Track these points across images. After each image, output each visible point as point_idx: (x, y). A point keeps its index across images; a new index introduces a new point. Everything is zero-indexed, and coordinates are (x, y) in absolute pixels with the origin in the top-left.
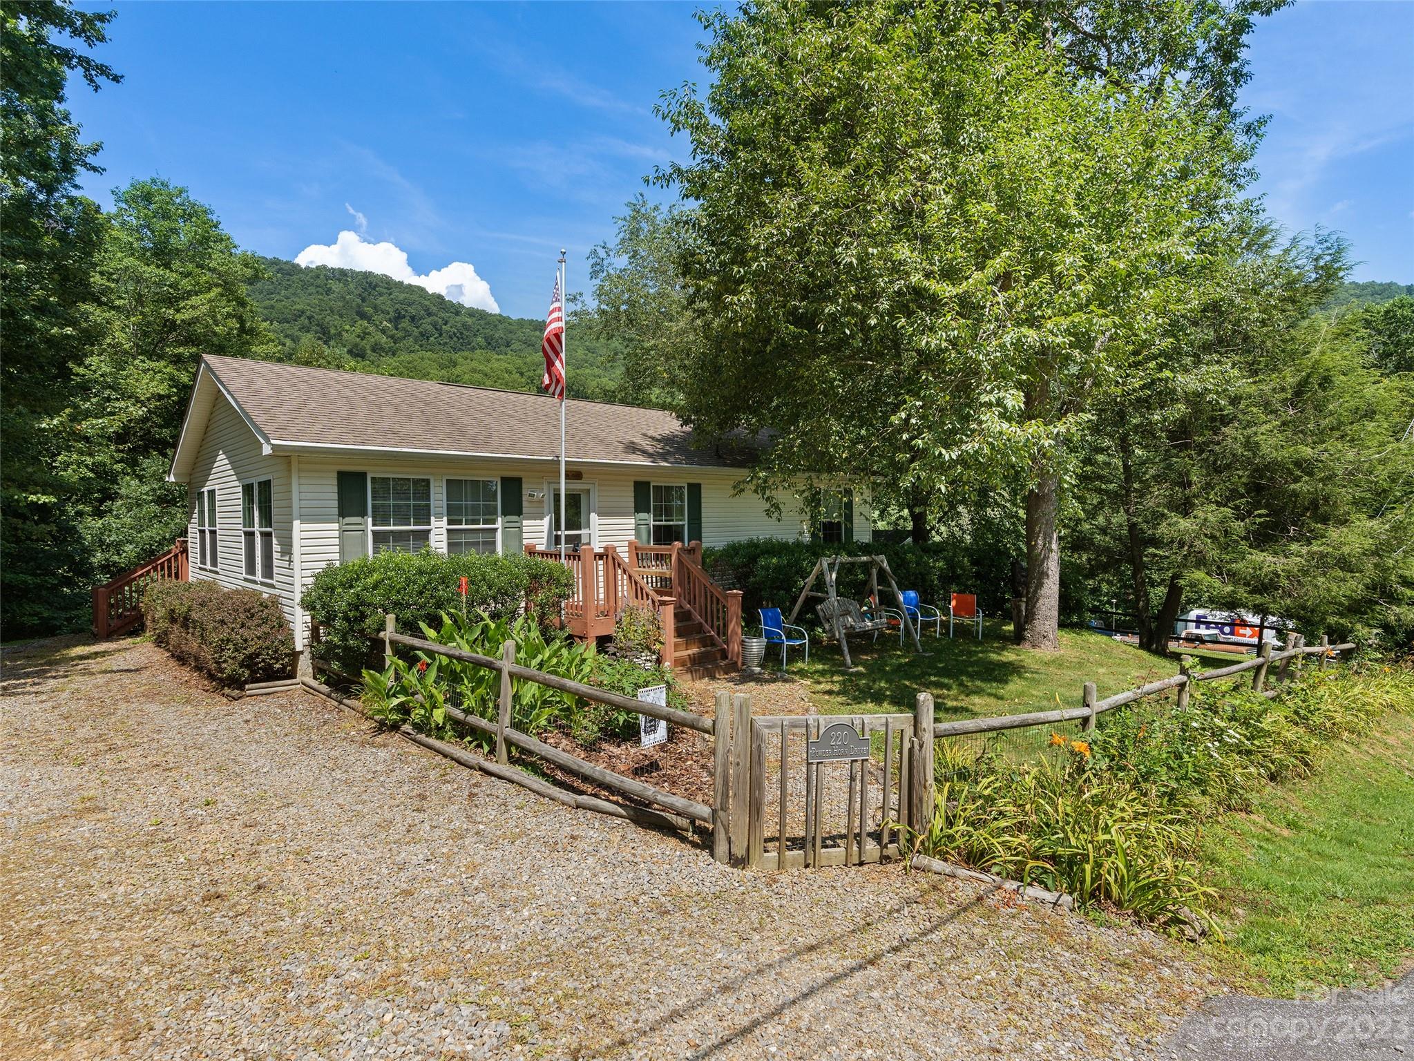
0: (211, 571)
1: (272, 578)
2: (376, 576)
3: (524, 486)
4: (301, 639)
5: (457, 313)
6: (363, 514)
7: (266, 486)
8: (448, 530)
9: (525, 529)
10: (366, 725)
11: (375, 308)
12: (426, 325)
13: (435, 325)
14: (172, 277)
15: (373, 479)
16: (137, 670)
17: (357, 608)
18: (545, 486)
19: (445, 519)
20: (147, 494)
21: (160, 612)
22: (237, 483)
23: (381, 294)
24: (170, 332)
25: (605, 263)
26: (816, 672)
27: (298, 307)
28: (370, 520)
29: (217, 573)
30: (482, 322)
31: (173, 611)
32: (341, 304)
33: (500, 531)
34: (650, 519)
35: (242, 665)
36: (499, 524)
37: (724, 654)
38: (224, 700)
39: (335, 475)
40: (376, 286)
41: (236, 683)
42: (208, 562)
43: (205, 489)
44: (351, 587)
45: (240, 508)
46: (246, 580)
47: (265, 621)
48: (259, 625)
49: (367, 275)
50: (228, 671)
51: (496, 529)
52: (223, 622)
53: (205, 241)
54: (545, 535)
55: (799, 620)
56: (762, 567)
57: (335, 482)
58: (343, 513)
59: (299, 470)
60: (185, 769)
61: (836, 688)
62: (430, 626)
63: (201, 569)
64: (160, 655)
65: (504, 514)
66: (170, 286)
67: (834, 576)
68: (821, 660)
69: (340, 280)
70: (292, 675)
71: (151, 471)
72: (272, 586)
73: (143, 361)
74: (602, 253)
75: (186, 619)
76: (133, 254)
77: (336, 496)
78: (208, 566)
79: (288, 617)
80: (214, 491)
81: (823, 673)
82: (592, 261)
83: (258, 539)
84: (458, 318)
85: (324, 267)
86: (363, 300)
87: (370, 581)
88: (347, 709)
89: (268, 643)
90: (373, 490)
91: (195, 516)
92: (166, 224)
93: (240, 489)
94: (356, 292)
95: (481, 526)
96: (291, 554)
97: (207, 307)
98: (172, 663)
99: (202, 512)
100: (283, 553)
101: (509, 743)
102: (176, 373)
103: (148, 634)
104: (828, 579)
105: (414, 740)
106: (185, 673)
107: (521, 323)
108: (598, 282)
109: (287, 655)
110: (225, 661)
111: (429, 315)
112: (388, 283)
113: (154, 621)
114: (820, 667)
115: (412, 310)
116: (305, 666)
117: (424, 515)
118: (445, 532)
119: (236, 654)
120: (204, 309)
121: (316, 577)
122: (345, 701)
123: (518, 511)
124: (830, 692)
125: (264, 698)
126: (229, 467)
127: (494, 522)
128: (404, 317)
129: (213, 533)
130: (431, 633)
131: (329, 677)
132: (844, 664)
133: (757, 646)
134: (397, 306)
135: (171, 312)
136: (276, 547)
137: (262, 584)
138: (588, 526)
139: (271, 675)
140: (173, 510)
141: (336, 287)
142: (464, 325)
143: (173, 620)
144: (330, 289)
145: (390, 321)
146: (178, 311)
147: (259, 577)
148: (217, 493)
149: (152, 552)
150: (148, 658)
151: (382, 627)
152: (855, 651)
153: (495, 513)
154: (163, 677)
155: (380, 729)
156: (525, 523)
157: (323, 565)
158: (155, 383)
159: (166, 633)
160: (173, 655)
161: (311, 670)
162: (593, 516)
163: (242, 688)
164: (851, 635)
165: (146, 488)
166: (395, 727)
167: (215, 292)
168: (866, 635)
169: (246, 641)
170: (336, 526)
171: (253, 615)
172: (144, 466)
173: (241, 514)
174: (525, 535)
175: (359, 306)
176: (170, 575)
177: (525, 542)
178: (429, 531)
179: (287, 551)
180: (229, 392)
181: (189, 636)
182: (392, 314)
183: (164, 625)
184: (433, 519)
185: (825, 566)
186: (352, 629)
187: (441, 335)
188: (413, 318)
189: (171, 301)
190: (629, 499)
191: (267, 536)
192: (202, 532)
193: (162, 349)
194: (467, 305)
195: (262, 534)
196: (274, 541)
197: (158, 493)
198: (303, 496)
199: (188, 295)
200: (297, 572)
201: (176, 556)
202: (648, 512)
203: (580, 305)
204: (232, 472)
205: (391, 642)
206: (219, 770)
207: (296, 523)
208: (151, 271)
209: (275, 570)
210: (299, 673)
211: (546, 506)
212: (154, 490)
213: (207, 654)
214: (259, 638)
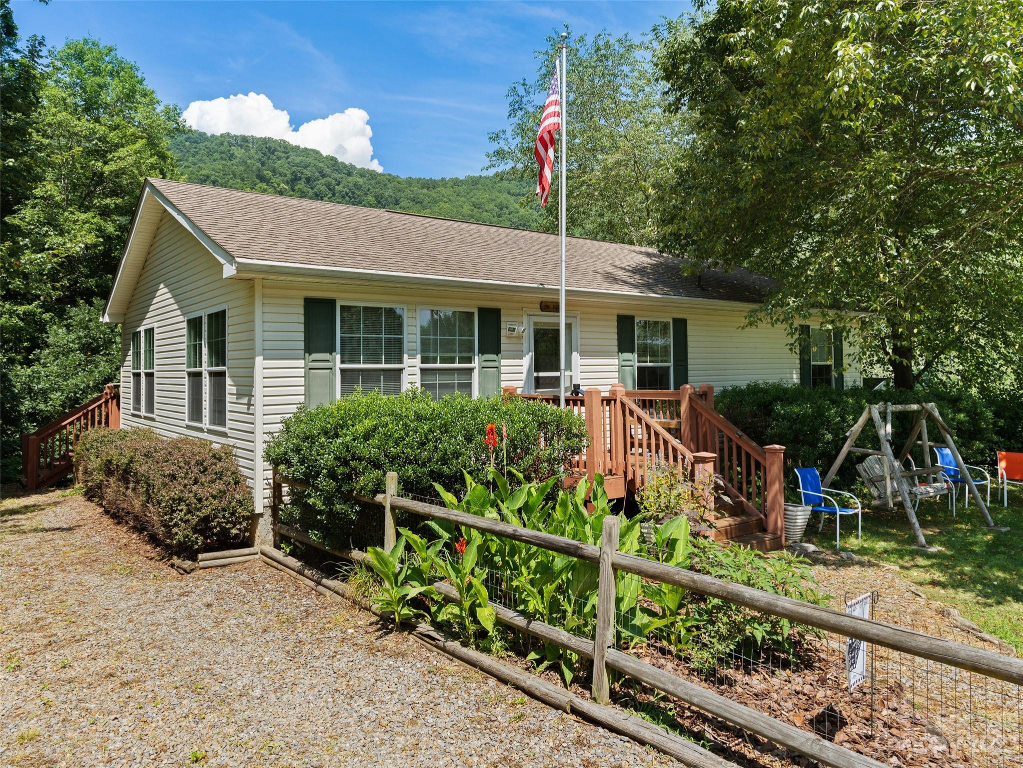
0: (146, 418)
1: (224, 425)
2: (368, 423)
3: (503, 318)
4: (261, 501)
5: (349, 174)
6: (331, 350)
7: (218, 320)
8: (422, 370)
9: (503, 369)
10: (364, 619)
11: (274, 171)
12: (320, 186)
13: (328, 185)
14: (101, 130)
15: (342, 307)
16: (70, 529)
17: (346, 463)
18: (525, 319)
19: (419, 357)
20: (73, 342)
21: (95, 463)
22: (181, 318)
23: (279, 158)
24: (98, 184)
25: (525, 100)
27: (204, 172)
28: (338, 357)
29: (153, 420)
30: (373, 182)
31: (110, 462)
32: (243, 168)
33: (476, 372)
34: (633, 359)
35: (195, 531)
36: (476, 363)
37: (761, 526)
38: (174, 572)
39: (302, 302)
40: (275, 150)
41: (188, 551)
42: (143, 408)
43: (142, 329)
44: (337, 436)
45: (184, 346)
46: (188, 427)
47: (220, 476)
48: (213, 481)
49: (266, 141)
50: (180, 537)
51: (472, 369)
52: (173, 477)
53: (130, 96)
54: (524, 376)
57: (302, 311)
58: (309, 348)
59: (264, 296)
60: (149, 685)
62: (448, 489)
63: (133, 415)
64: (92, 511)
65: (482, 351)
66: (99, 139)
67: (889, 427)
69: (241, 146)
70: (248, 543)
71: (77, 319)
72: (224, 435)
73: (72, 213)
74: (521, 91)
75: (127, 471)
76: (66, 110)
77: (301, 327)
78: (143, 413)
79: (245, 472)
80: (153, 329)
81: (897, 553)
82: (510, 99)
83: (206, 381)
84: (350, 179)
85: (228, 134)
86: (263, 164)
87: (360, 428)
88: (328, 593)
89: (224, 503)
90: (342, 320)
91: (129, 358)
92: (97, 79)
93: (185, 325)
94: (256, 157)
95: (457, 365)
96: (250, 396)
97: (134, 158)
98: (107, 521)
99: (137, 354)
100: (239, 395)
101: (615, 672)
102: (102, 223)
103: (77, 486)
104: (880, 431)
105: (444, 649)
106: (122, 534)
107: (410, 182)
108: (516, 120)
109: (245, 518)
110: (176, 525)
111: (323, 176)
112: (285, 147)
113: (85, 472)
115: (308, 172)
116: (264, 531)
117: (396, 351)
118: (418, 372)
119: (189, 516)
120: (131, 160)
121: (286, 423)
122: (324, 581)
123: (497, 350)
125: (219, 571)
126: (172, 301)
127: (469, 360)
128: (300, 179)
129: (150, 376)
130: (448, 497)
131: (296, 547)
132: (916, 541)
133: (801, 515)
134: (294, 169)
135: (100, 164)
136: (230, 387)
137: (210, 431)
138: (570, 368)
139: (225, 542)
140: (98, 358)
141: (239, 152)
142: (356, 185)
143: (109, 473)
144: (233, 155)
145: (287, 183)
146: (106, 163)
147: (206, 423)
148: (156, 331)
149: (77, 401)
150: (79, 513)
151: (379, 488)
153: (471, 350)
154: (98, 538)
155: (384, 627)
156: (504, 362)
157: (294, 409)
158: (83, 233)
159: (100, 486)
160: (107, 512)
161: (271, 537)
162: (578, 357)
163: (194, 559)
165: (73, 336)
166: (407, 626)
167: (140, 143)
169: (200, 500)
170: (301, 363)
171: (206, 469)
172: (72, 314)
173: (185, 353)
174: (503, 377)
175: (259, 170)
176: (100, 423)
177: (504, 384)
178: (400, 370)
179: (246, 391)
180: (179, 212)
181: (129, 492)
182: (289, 176)
183: (99, 477)
184: (405, 356)
185: (876, 416)
186: (338, 490)
187: (334, 195)
188: (308, 180)
189: (100, 154)
190: (612, 338)
191: (218, 377)
192: (137, 376)
193: (91, 201)
194: (358, 167)
195: (212, 374)
196: (228, 381)
197: (84, 340)
198: (267, 326)
199: (117, 146)
200: (259, 419)
201: (106, 402)
202: (632, 351)
203: (502, 143)
204: (175, 306)
205: (393, 508)
206: (197, 690)
207: (259, 360)
208: (83, 125)
209: (228, 415)
210: (257, 540)
211: (525, 341)
212: (80, 338)
213: (154, 516)
214: (214, 497)
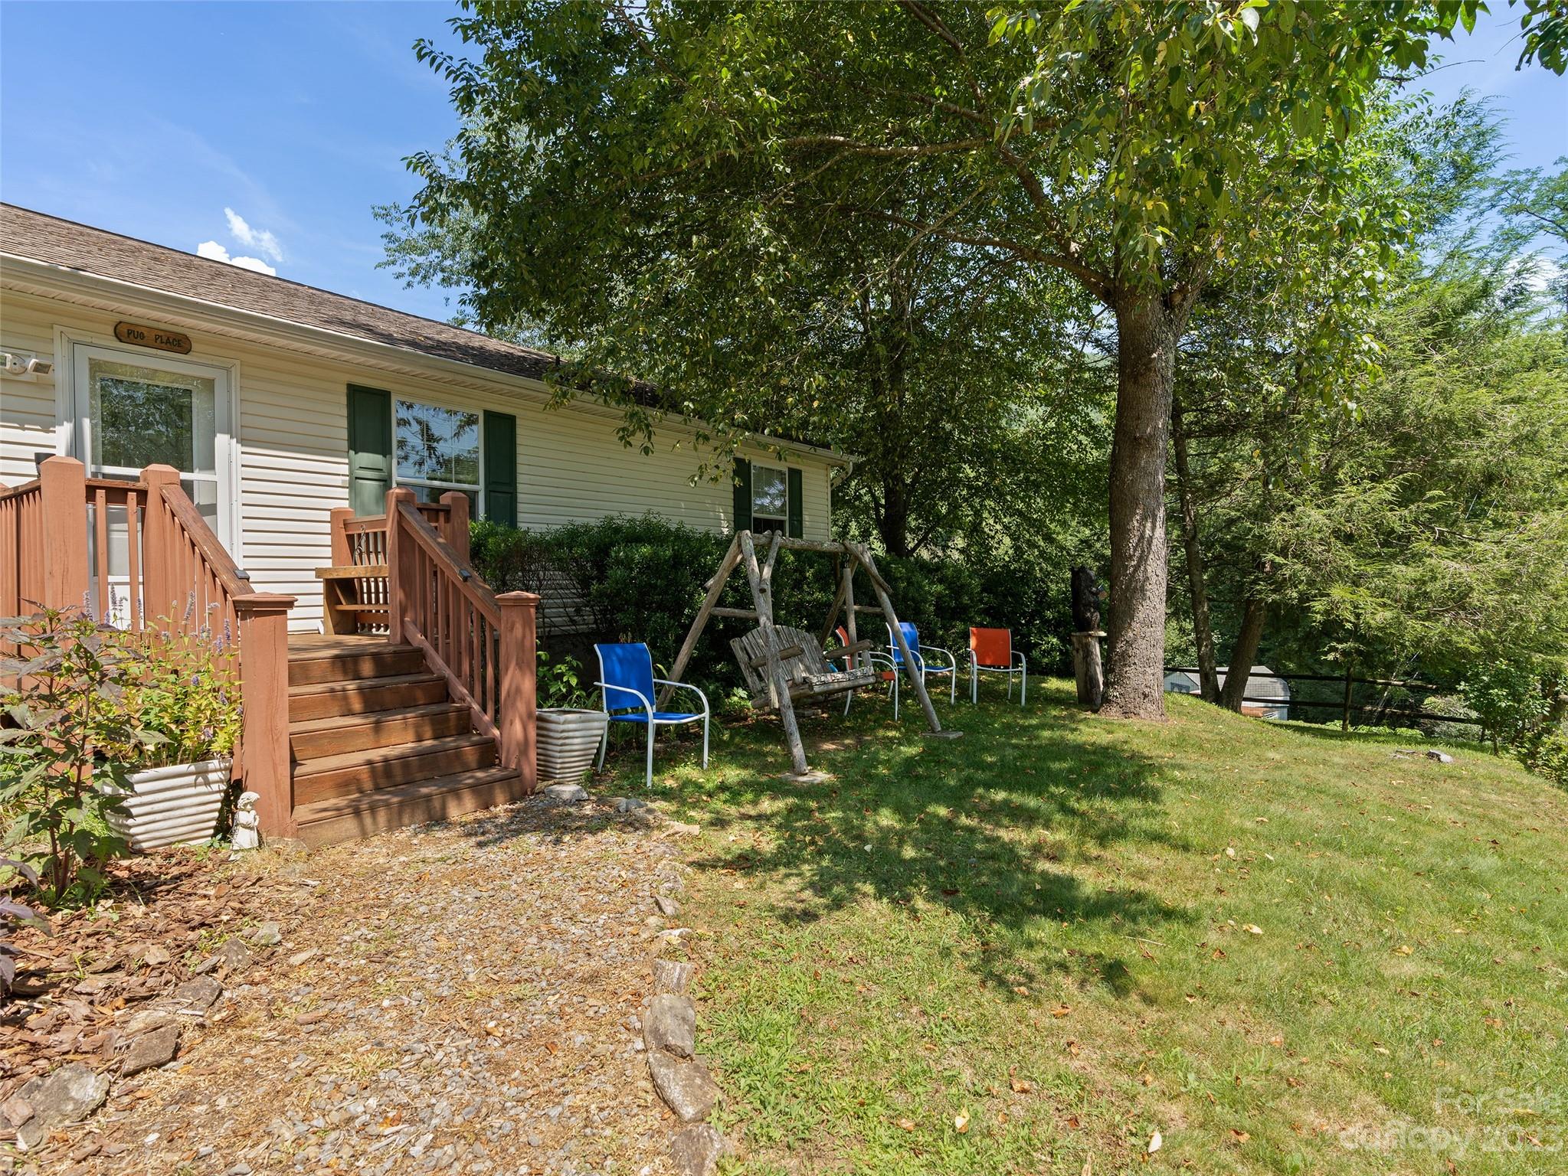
18: (60, 349)
26: (723, 787)
37: (489, 753)
55: (693, 673)
56: (618, 562)
61: (769, 843)
67: (767, 572)
68: (737, 756)
81: (734, 793)
104: (754, 580)
114: (733, 774)
124: (746, 863)
132: (790, 765)
138: (210, 466)
152: (812, 732)
162: (222, 440)
164: (804, 700)
168: (830, 700)
185: (748, 549)
190: (333, 419)
202: (384, 453)
211: (62, 396)
